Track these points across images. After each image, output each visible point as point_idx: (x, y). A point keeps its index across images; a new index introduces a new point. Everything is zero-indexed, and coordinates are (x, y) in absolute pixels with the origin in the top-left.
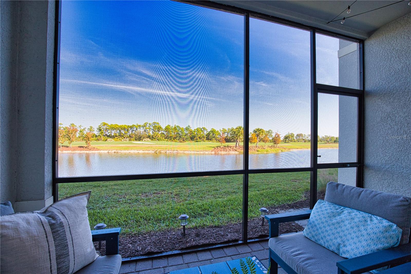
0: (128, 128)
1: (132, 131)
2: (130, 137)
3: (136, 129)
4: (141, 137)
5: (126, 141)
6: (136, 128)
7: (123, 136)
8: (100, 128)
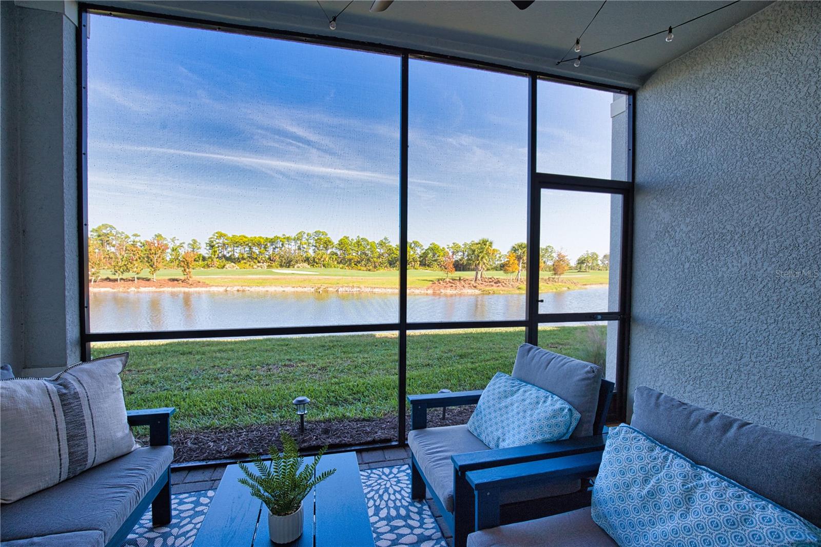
0: (265, 244)
1: (274, 249)
2: (271, 260)
3: (282, 245)
4: (292, 261)
5: (262, 268)
6: (282, 243)
7: (256, 259)
8: (213, 242)
